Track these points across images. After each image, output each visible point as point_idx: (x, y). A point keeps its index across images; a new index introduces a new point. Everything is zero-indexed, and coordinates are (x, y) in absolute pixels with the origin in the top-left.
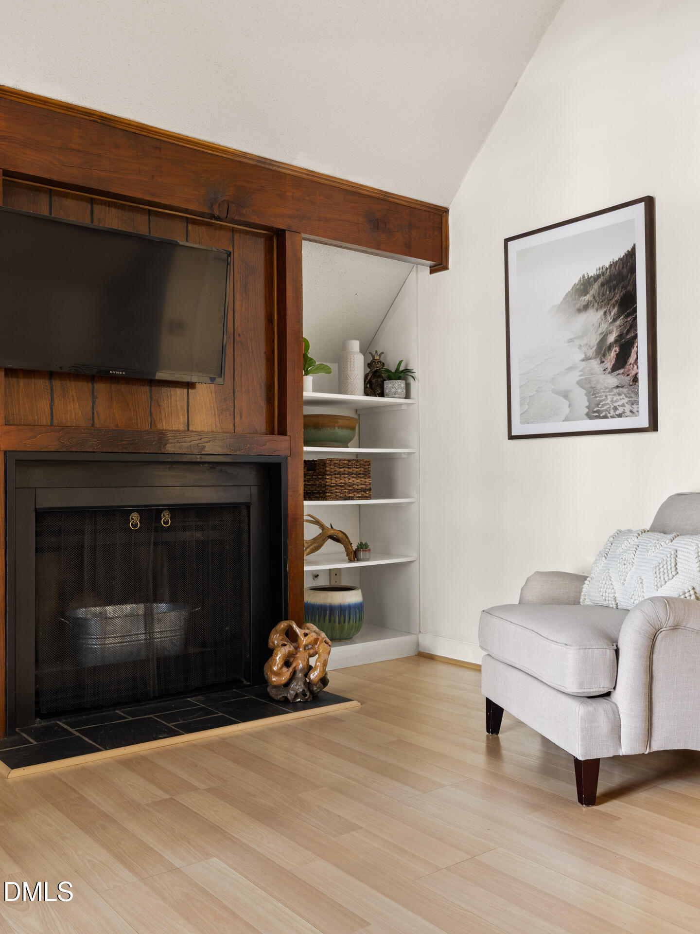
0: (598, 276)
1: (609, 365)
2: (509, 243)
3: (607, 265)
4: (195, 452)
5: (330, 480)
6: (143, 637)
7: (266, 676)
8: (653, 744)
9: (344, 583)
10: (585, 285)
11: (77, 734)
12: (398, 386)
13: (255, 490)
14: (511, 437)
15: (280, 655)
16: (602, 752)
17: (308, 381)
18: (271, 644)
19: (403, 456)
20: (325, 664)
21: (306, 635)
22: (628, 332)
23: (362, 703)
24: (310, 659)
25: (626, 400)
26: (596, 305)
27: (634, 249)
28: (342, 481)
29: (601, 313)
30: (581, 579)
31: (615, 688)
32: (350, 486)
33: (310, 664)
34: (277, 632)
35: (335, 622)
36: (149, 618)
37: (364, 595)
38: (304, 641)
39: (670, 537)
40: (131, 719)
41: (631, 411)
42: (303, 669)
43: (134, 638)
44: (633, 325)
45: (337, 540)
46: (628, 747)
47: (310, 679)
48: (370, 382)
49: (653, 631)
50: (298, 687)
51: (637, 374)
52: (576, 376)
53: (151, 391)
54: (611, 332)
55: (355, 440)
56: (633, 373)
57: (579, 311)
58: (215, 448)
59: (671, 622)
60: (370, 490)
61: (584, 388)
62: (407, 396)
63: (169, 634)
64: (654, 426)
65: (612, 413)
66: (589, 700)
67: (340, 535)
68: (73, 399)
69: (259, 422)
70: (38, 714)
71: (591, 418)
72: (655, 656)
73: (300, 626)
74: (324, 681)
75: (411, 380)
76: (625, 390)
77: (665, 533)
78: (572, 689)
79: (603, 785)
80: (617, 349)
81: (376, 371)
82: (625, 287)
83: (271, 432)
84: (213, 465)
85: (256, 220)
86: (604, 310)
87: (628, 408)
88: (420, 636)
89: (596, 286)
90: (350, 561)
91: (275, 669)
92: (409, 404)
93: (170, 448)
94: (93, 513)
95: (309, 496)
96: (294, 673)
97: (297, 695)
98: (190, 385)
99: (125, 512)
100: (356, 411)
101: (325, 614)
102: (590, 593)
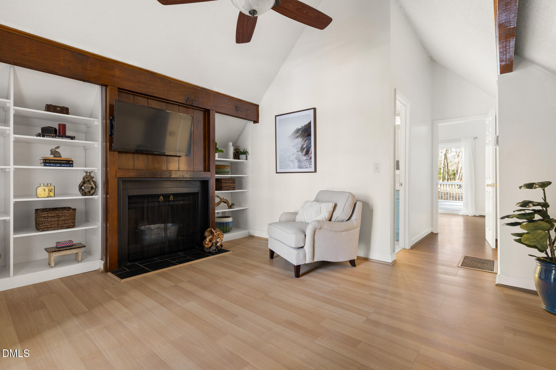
0: (301, 128)
1: (304, 153)
2: (277, 117)
3: (303, 126)
4: (181, 177)
5: (223, 185)
6: (164, 235)
7: (203, 245)
8: (314, 260)
9: (227, 215)
10: (298, 131)
11: (143, 267)
12: (244, 156)
13: (200, 188)
14: (277, 173)
15: (208, 239)
16: (301, 263)
17: (217, 155)
18: (205, 235)
19: (245, 177)
20: (222, 240)
21: (216, 232)
22: (309, 144)
23: (233, 252)
24: (217, 239)
25: (308, 164)
26: (300, 136)
27: (311, 122)
28: (227, 185)
29: (302, 139)
30: (296, 214)
31: (305, 245)
32: (229, 186)
33: (217, 241)
34: (207, 232)
35: (224, 227)
36: (166, 229)
37: (233, 219)
38: (215, 234)
39: (320, 203)
40: (160, 261)
41: (310, 167)
42: (215, 242)
43: (160, 235)
44: (310, 143)
45: (225, 202)
46: (308, 261)
47: (217, 245)
48: (235, 155)
49: (314, 230)
50: (214, 248)
51: (311, 157)
52: (295, 156)
53: (167, 158)
54: (304, 145)
55: (230, 173)
56: (310, 156)
57: (296, 138)
58: (187, 176)
59: (319, 227)
60: (235, 187)
61: (297, 160)
62: (246, 159)
63: (172, 233)
64: (315, 171)
65: (305, 167)
66: (298, 249)
67: (226, 201)
68: (141, 161)
69: (201, 168)
70: (129, 261)
71: (299, 168)
72: (315, 236)
73: (214, 230)
74: (222, 246)
75: (248, 155)
76: (308, 161)
77: (318, 202)
78: (294, 246)
79: (301, 272)
80: (306, 149)
81: (237, 152)
82: (308, 132)
83: (205, 171)
84: (187, 181)
85: (201, 106)
86: (303, 138)
87: (309, 166)
88: (250, 230)
89: (300, 131)
90: (229, 209)
91: (207, 243)
92: (247, 162)
93: (173, 176)
94: (148, 196)
95: (217, 190)
96: (213, 244)
97: (213, 251)
98: (180, 156)
99: (158, 196)
100: (231, 163)
101: (221, 225)
102: (299, 218)
